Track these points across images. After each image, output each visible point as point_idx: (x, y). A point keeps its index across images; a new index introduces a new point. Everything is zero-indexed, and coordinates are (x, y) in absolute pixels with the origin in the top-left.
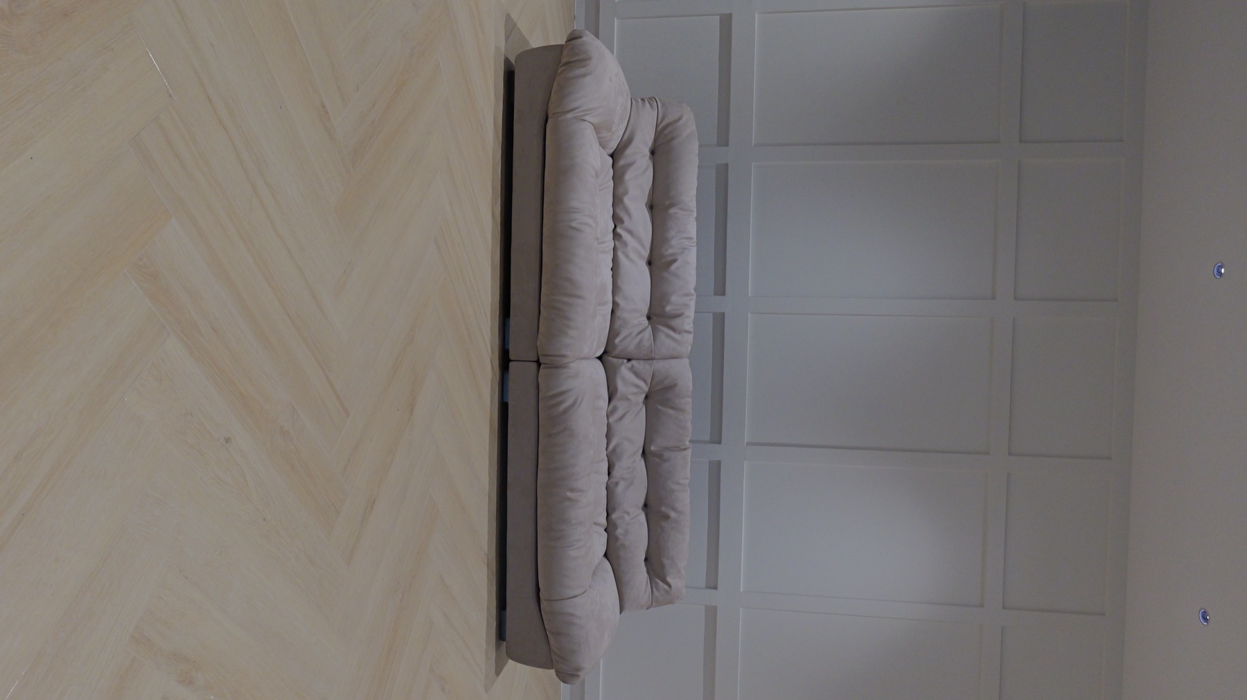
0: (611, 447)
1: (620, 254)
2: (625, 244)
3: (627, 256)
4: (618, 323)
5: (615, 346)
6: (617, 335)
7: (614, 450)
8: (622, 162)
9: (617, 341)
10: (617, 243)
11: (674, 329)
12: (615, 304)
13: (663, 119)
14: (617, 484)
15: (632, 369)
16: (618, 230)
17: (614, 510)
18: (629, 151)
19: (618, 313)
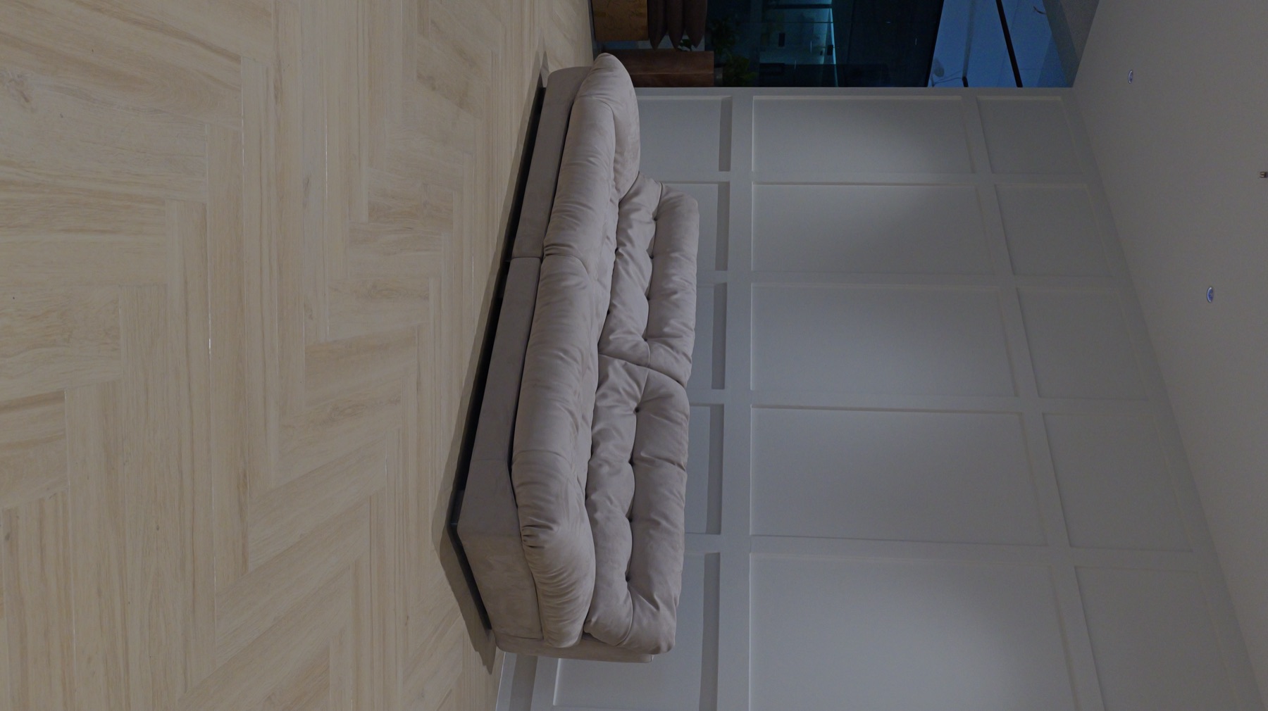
0: (597, 428)
1: (620, 267)
2: (626, 262)
3: (628, 273)
4: (613, 323)
5: (609, 342)
6: (612, 331)
7: (599, 432)
8: (626, 207)
9: (611, 337)
10: (618, 260)
11: (672, 347)
12: (612, 305)
13: (667, 193)
14: (600, 466)
15: (624, 366)
16: (620, 250)
17: (595, 490)
18: (636, 200)
19: (615, 312)
